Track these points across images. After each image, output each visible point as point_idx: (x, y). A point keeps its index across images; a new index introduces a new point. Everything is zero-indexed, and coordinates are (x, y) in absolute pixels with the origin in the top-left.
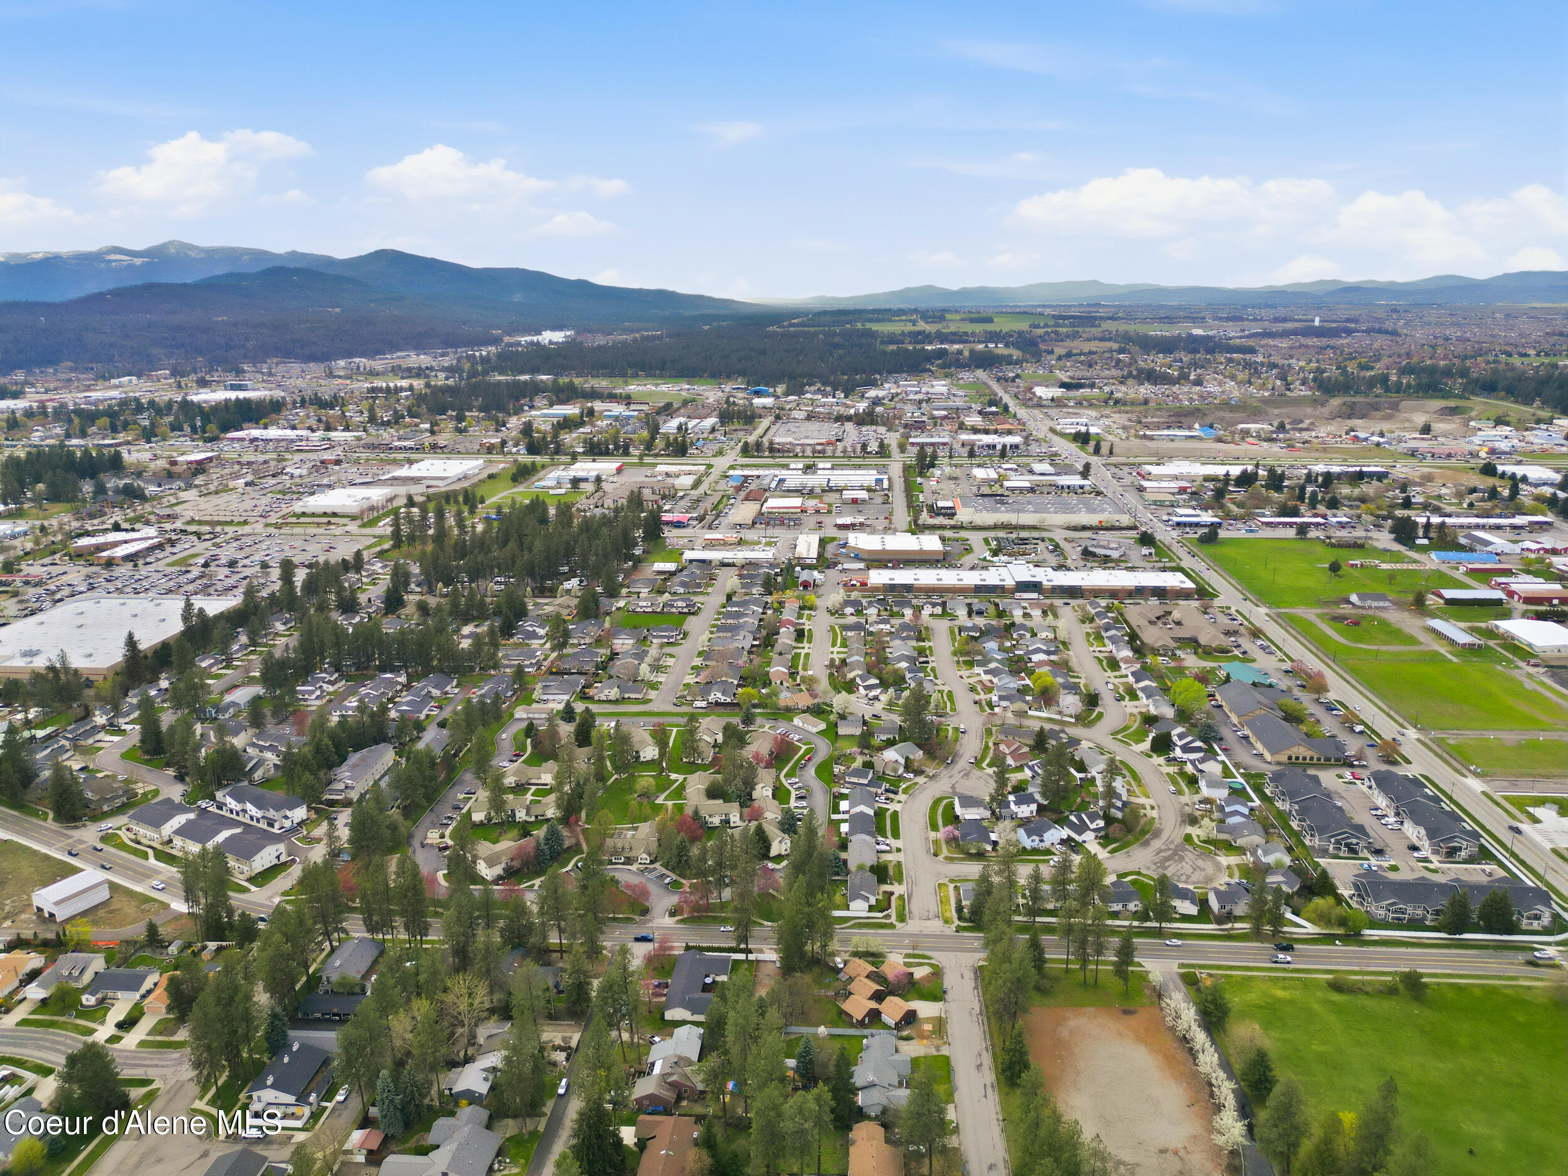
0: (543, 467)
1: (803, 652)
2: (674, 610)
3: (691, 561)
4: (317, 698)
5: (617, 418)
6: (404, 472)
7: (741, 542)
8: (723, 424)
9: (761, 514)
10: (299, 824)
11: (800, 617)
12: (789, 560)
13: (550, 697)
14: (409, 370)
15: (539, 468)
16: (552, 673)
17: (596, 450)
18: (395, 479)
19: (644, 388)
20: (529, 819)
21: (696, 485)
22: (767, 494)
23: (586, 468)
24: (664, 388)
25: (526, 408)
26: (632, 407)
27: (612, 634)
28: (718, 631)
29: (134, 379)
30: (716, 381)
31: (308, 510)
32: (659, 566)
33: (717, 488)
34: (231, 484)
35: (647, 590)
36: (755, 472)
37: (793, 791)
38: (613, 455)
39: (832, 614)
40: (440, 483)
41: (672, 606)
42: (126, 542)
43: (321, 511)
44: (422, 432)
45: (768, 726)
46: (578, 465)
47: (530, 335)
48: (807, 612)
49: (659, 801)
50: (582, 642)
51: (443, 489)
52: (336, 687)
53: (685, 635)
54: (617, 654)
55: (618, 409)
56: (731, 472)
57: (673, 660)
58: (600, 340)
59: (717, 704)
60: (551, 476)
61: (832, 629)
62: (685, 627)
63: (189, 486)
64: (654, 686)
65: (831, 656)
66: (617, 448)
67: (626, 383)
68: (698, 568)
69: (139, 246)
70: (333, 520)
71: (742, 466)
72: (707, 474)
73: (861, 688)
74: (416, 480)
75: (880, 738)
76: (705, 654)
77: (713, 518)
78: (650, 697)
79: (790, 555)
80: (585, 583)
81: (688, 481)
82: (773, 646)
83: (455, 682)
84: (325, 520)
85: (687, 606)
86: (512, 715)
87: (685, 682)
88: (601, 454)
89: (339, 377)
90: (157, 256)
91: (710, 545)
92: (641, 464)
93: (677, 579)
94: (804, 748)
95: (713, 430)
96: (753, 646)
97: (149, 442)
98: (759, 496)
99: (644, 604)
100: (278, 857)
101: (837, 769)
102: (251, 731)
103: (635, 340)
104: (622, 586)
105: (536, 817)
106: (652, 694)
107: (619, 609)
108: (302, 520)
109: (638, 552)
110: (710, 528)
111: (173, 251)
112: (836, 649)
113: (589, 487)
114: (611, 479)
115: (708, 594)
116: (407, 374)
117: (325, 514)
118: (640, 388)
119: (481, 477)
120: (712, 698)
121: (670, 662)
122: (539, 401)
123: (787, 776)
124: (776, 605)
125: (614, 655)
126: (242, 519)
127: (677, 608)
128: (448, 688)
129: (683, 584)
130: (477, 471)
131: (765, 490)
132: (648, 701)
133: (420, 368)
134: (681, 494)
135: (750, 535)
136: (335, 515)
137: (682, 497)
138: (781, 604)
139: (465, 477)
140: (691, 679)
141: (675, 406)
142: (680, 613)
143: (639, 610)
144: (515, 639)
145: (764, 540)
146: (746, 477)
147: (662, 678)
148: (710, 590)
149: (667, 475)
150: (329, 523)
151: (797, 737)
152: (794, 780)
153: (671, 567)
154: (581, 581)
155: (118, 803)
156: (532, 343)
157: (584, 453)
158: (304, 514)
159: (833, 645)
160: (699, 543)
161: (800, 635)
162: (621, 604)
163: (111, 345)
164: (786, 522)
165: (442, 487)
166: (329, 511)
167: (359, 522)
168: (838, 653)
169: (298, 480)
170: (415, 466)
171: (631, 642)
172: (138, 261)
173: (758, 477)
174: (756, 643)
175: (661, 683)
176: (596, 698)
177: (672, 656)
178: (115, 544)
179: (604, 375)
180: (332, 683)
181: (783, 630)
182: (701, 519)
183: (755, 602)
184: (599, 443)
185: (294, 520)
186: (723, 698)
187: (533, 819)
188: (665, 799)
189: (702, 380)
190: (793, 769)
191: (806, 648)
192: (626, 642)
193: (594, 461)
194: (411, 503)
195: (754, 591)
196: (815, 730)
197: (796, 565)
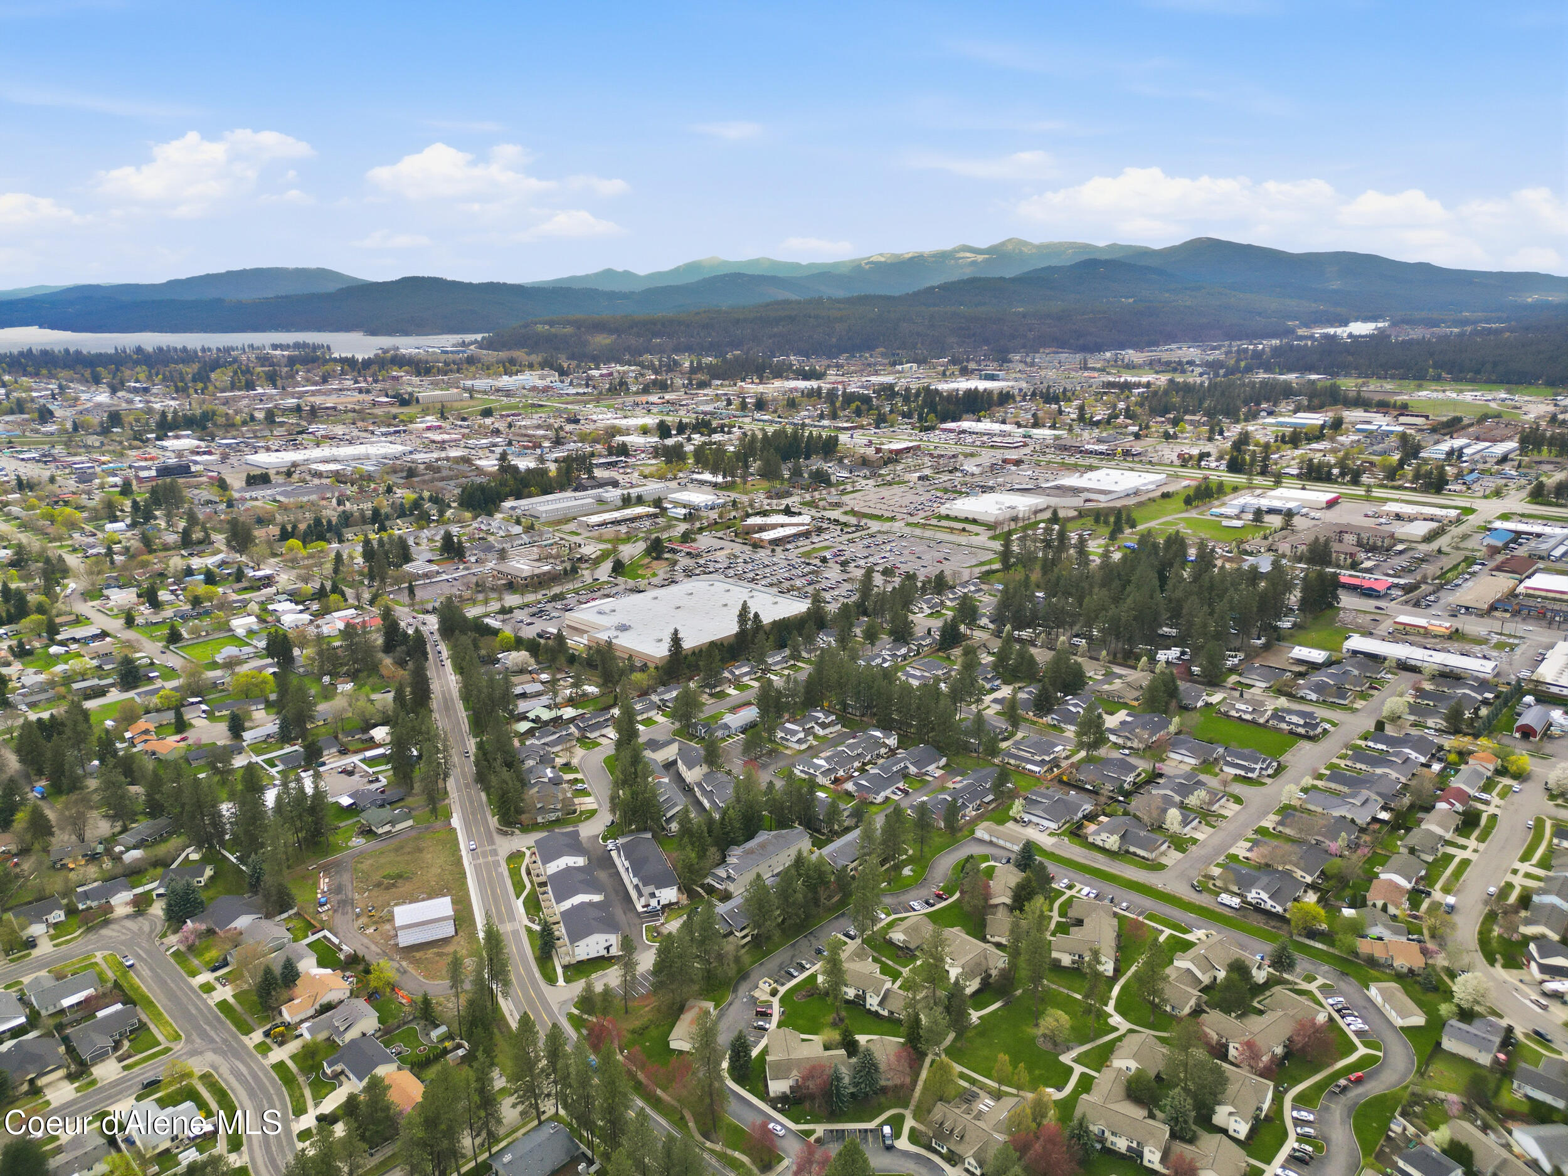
0: (1235, 489)
1: (1460, 855)
2: (1284, 726)
3: (1355, 653)
4: (799, 741)
5: (1369, 434)
6: (1072, 480)
7: (1455, 635)
8: (1523, 450)
9: (1512, 594)
10: (664, 907)
11: (1488, 787)
12: (1519, 680)
13: (1035, 819)
14: (1168, 363)
15: (1228, 490)
16: (1061, 781)
17: (1314, 474)
18: (1058, 487)
19: (1441, 395)
20: (881, 1012)
21: (1429, 538)
22: (1541, 565)
23: (1288, 496)
24: (1468, 396)
25: (1264, 414)
26: (1402, 419)
27: (1174, 743)
28: (1330, 779)
29: (915, 365)
30: (1549, 391)
31: (952, 514)
32: (1301, 652)
33: (1462, 545)
34: (907, 477)
35: (1264, 685)
36: (1537, 528)
37: (1292, 1136)
38: (1336, 482)
39: (1552, 797)
40: (1102, 498)
41: (1283, 719)
42: (782, 526)
43: (963, 515)
44: (1126, 434)
45: (1320, 981)
46: (1279, 492)
47: (1332, 326)
48: (1506, 781)
49: (1066, 1059)
50: (1129, 744)
51: (1102, 505)
52: (827, 731)
53: (1280, 769)
54: (1161, 775)
55: (1380, 422)
56: (1498, 524)
57: (1237, 807)
58: (1416, 333)
59: (1257, 909)
60: (1235, 502)
61: (1539, 823)
62: (1285, 758)
63: (874, 475)
64: (1180, 844)
65: (1509, 878)
66: (1343, 474)
67: (1420, 387)
68: (1359, 666)
69: (983, 245)
70: (969, 527)
71: (1523, 515)
72: (1458, 521)
73: (1533, 965)
74: (1075, 491)
75: (1519, 1092)
76: (1286, 812)
77: (1431, 588)
78: (1164, 860)
79: (1525, 674)
80: (1186, 657)
81: (1420, 529)
82: (1408, 830)
83: (944, 761)
84: (960, 526)
85: (1306, 725)
86: (973, 832)
87: (1233, 851)
88: (1319, 479)
89: (1094, 369)
90: (997, 253)
91: (1402, 634)
92: (1368, 498)
93: (1317, 678)
94: (1362, 1051)
95: (1504, 459)
96: (1375, 820)
97: (878, 427)
98: (1522, 568)
99: (1243, 707)
100: (608, 949)
101: (1398, 1126)
102: (705, 769)
103: (1461, 335)
104: (1233, 670)
105: (891, 1013)
106: (1173, 857)
107: (1208, 705)
108: (944, 523)
109: (1286, 624)
110: (1417, 604)
111: (1010, 247)
112: (1525, 867)
113: (1276, 521)
114: (1313, 514)
115: (1355, 711)
116: (1163, 368)
117: (966, 520)
118: (1435, 395)
119: (1151, 495)
120: (1252, 896)
121: (1231, 809)
122: (1284, 407)
123: (1301, 1101)
124: (1453, 757)
125: (1154, 777)
126: (890, 515)
127: (1289, 723)
128: (931, 768)
129: (1319, 688)
130: (1152, 487)
131: (1541, 558)
132: (1157, 867)
133: (1180, 363)
134: (1400, 547)
135: (1474, 627)
136: (974, 521)
137: (1401, 552)
138: (1463, 755)
139: (1136, 493)
140: (1241, 849)
141: (1466, 421)
142: (1291, 732)
143: (1233, 713)
144: (1048, 719)
145: (1495, 638)
146: (1519, 534)
147: (1202, 834)
148: (1359, 704)
149: (1398, 517)
150: (964, 530)
151: (1358, 1024)
152: (1304, 1115)
153: (1317, 656)
154: (1183, 653)
155: (553, 817)
156: (1326, 337)
157: (1299, 477)
158: (947, 517)
159: (1524, 858)
160: (1386, 626)
161: (1469, 822)
162: (1216, 698)
163: (918, 334)
164: (1549, 614)
165: (1103, 502)
166: (970, 516)
167: (991, 533)
168: (1528, 875)
169: (968, 479)
170: (1090, 475)
171: (1193, 761)
172: (980, 258)
173: (1539, 535)
174: (1384, 816)
175: (1195, 841)
176: (1090, 839)
177: (1238, 800)
178: (774, 527)
179: (1393, 377)
180: (824, 726)
181: (1442, 806)
182: (1408, 589)
183: (1420, 744)
184: (1321, 465)
185: (934, 522)
186: (1270, 902)
187: (886, 1013)
188: (1075, 1060)
189: (1532, 389)
190: (1319, 1087)
191: (1471, 848)
192: (1187, 759)
193: (1304, 488)
194: (1055, 519)
195: (1430, 723)
196: (1399, 1022)
197: (1529, 693)
